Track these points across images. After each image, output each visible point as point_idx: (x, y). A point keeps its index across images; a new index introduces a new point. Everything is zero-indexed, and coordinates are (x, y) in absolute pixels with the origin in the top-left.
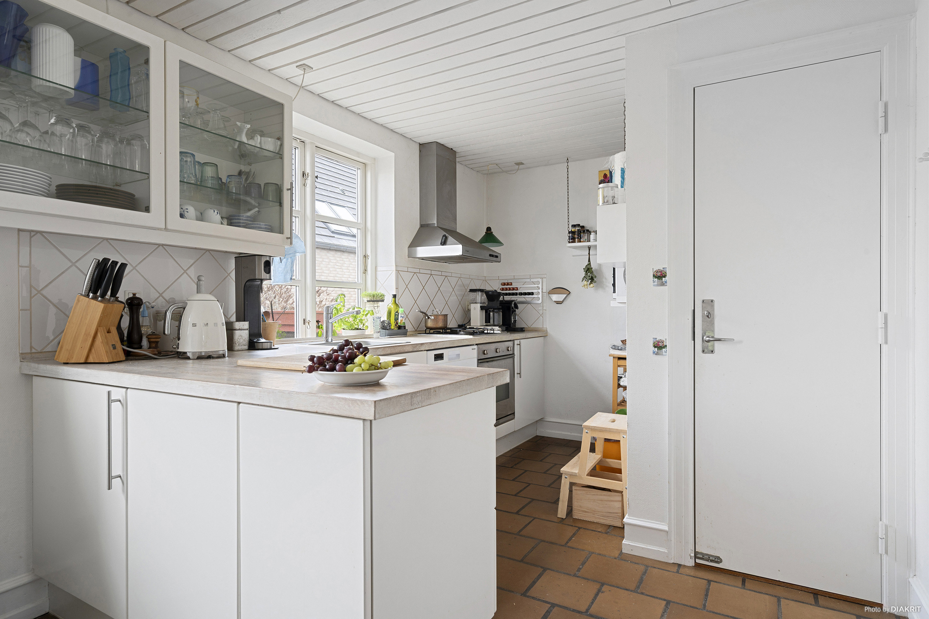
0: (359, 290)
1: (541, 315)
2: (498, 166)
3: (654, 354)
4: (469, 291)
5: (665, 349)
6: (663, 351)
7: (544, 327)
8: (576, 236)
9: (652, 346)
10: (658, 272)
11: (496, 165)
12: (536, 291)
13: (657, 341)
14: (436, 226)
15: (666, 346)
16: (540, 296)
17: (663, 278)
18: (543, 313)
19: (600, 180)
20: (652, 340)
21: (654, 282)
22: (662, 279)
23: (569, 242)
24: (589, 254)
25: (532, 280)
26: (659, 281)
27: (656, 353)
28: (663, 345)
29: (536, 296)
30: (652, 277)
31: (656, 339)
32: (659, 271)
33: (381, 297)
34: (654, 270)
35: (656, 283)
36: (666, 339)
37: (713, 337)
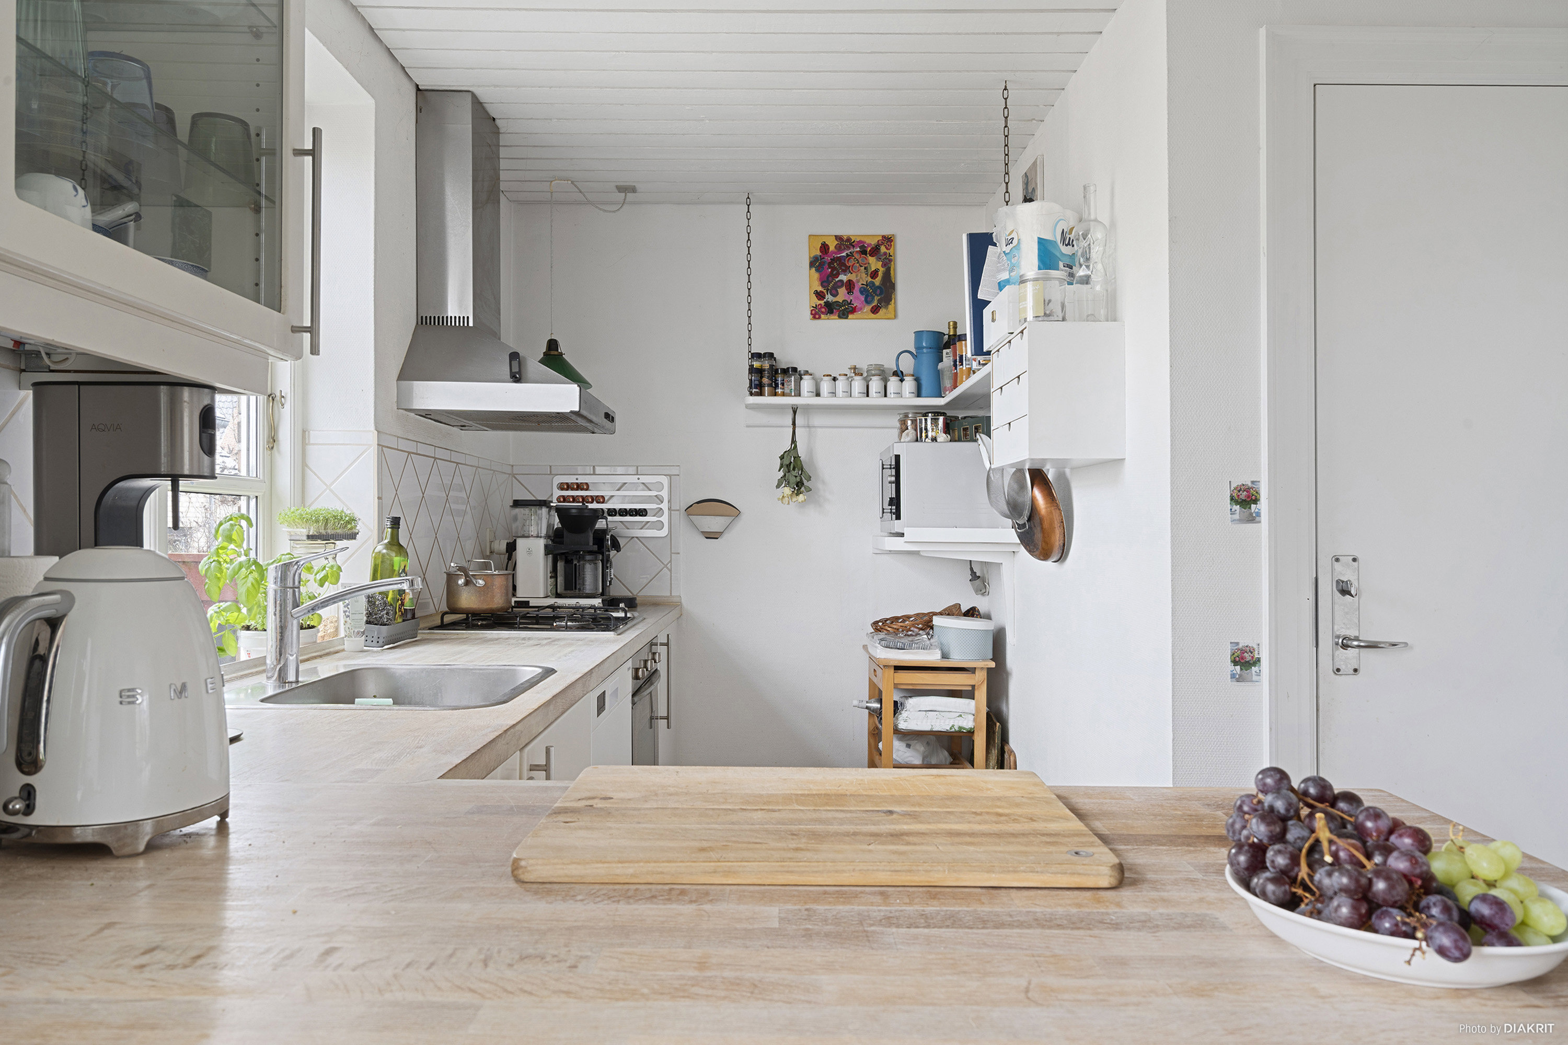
0: (253, 502)
1: (666, 566)
2: (575, 186)
3: (1234, 679)
4: (512, 504)
5: (1257, 667)
6: (1254, 673)
7: (673, 595)
8: (765, 380)
9: (1230, 661)
10: (1241, 489)
11: (572, 182)
12: (654, 506)
13: (1238, 649)
14: (471, 324)
15: (1259, 660)
16: (665, 519)
17: (1252, 505)
18: (671, 561)
19: (812, 256)
20: (1230, 648)
21: (1232, 512)
22: (1250, 508)
23: (751, 394)
24: (794, 424)
25: (644, 479)
26: (1244, 512)
27: (1237, 677)
28: (1253, 657)
29: (655, 519)
30: (1229, 501)
31: (1237, 644)
32: (1243, 487)
33: (349, 526)
34: (1234, 485)
35: (1237, 517)
36: (1258, 645)
37: (1358, 637)
